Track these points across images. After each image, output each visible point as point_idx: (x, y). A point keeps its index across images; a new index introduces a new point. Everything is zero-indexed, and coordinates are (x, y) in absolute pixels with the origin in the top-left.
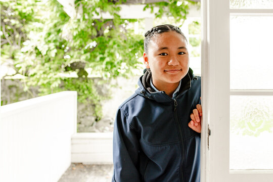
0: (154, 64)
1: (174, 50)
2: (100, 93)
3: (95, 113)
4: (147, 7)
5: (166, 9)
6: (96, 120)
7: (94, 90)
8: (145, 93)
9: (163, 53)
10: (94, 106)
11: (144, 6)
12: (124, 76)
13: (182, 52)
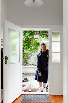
0: (42, 49)
1: (45, 47)
2: (28, 57)
3: (26, 62)
4: (40, 35)
5: (45, 36)
6: (27, 64)
7: (26, 56)
8: (41, 53)
9: (43, 47)
10: (26, 60)
11: (39, 35)
12: (34, 52)
13: (46, 47)
